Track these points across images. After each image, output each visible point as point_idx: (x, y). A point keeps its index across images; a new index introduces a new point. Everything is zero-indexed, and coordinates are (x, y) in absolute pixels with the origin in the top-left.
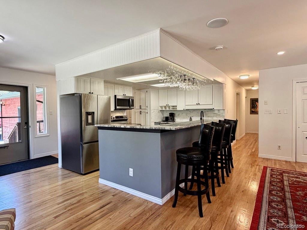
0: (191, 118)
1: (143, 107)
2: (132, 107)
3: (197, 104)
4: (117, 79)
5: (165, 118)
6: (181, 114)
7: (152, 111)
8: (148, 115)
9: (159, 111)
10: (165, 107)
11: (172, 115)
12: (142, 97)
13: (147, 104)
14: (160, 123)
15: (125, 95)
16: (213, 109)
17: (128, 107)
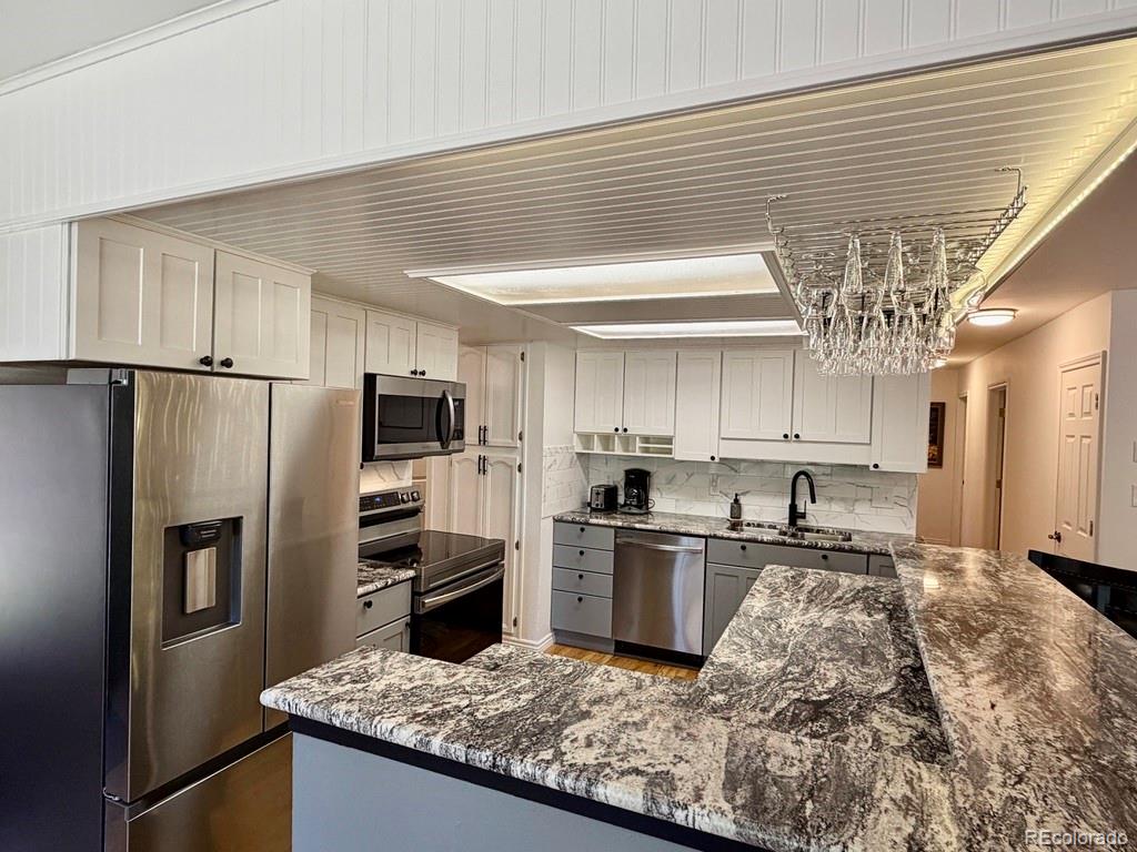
0: (736, 501)
1: (493, 437)
2: (454, 445)
3: (786, 436)
4: (413, 274)
5: (601, 497)
6: (682, 477)
7: (547, 461)
8: (522, 477)
9: (575, 457)
10: (606, 440)
11: (639, 481)
12: (491, 382)
13: (524, 423)
14: (587, 524)
15: (423, 373)
16: (876, 466)
17: (436, 445)
